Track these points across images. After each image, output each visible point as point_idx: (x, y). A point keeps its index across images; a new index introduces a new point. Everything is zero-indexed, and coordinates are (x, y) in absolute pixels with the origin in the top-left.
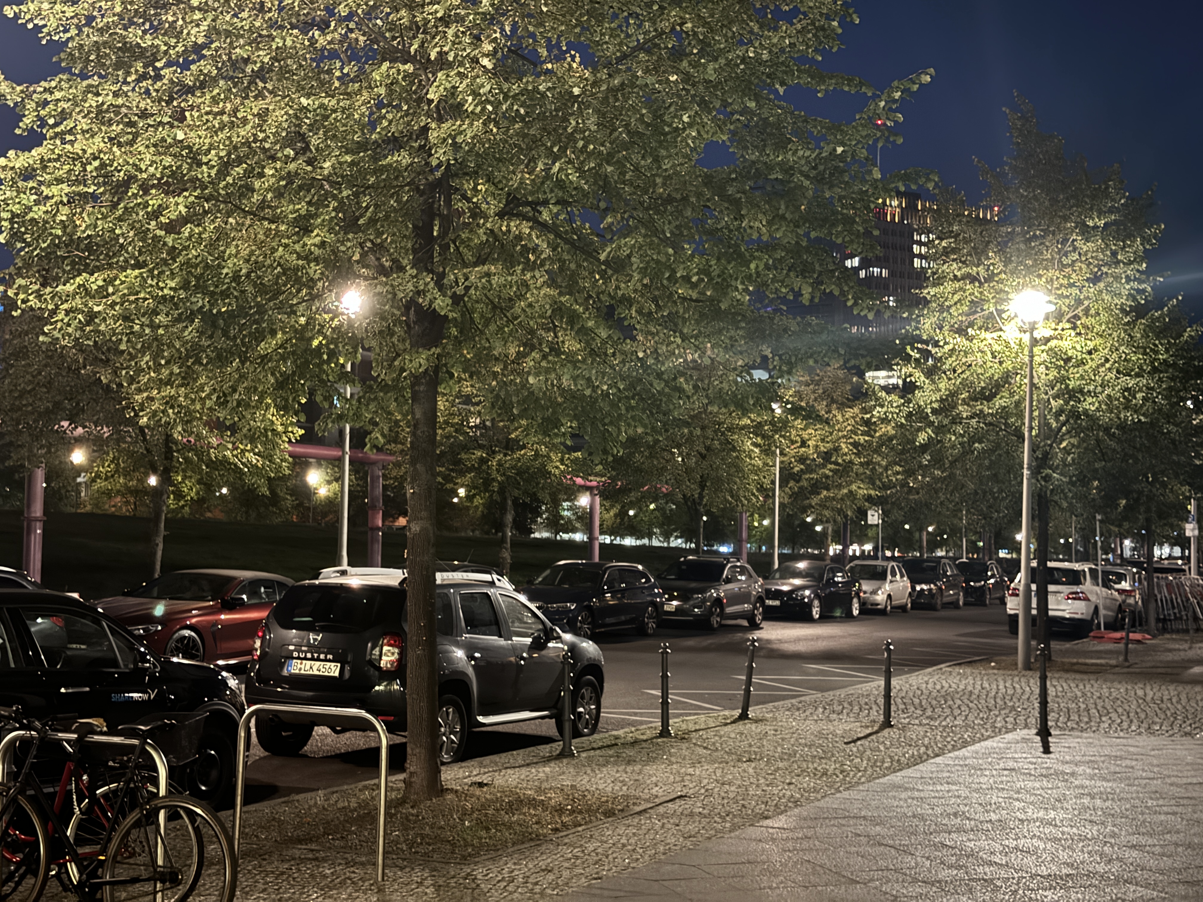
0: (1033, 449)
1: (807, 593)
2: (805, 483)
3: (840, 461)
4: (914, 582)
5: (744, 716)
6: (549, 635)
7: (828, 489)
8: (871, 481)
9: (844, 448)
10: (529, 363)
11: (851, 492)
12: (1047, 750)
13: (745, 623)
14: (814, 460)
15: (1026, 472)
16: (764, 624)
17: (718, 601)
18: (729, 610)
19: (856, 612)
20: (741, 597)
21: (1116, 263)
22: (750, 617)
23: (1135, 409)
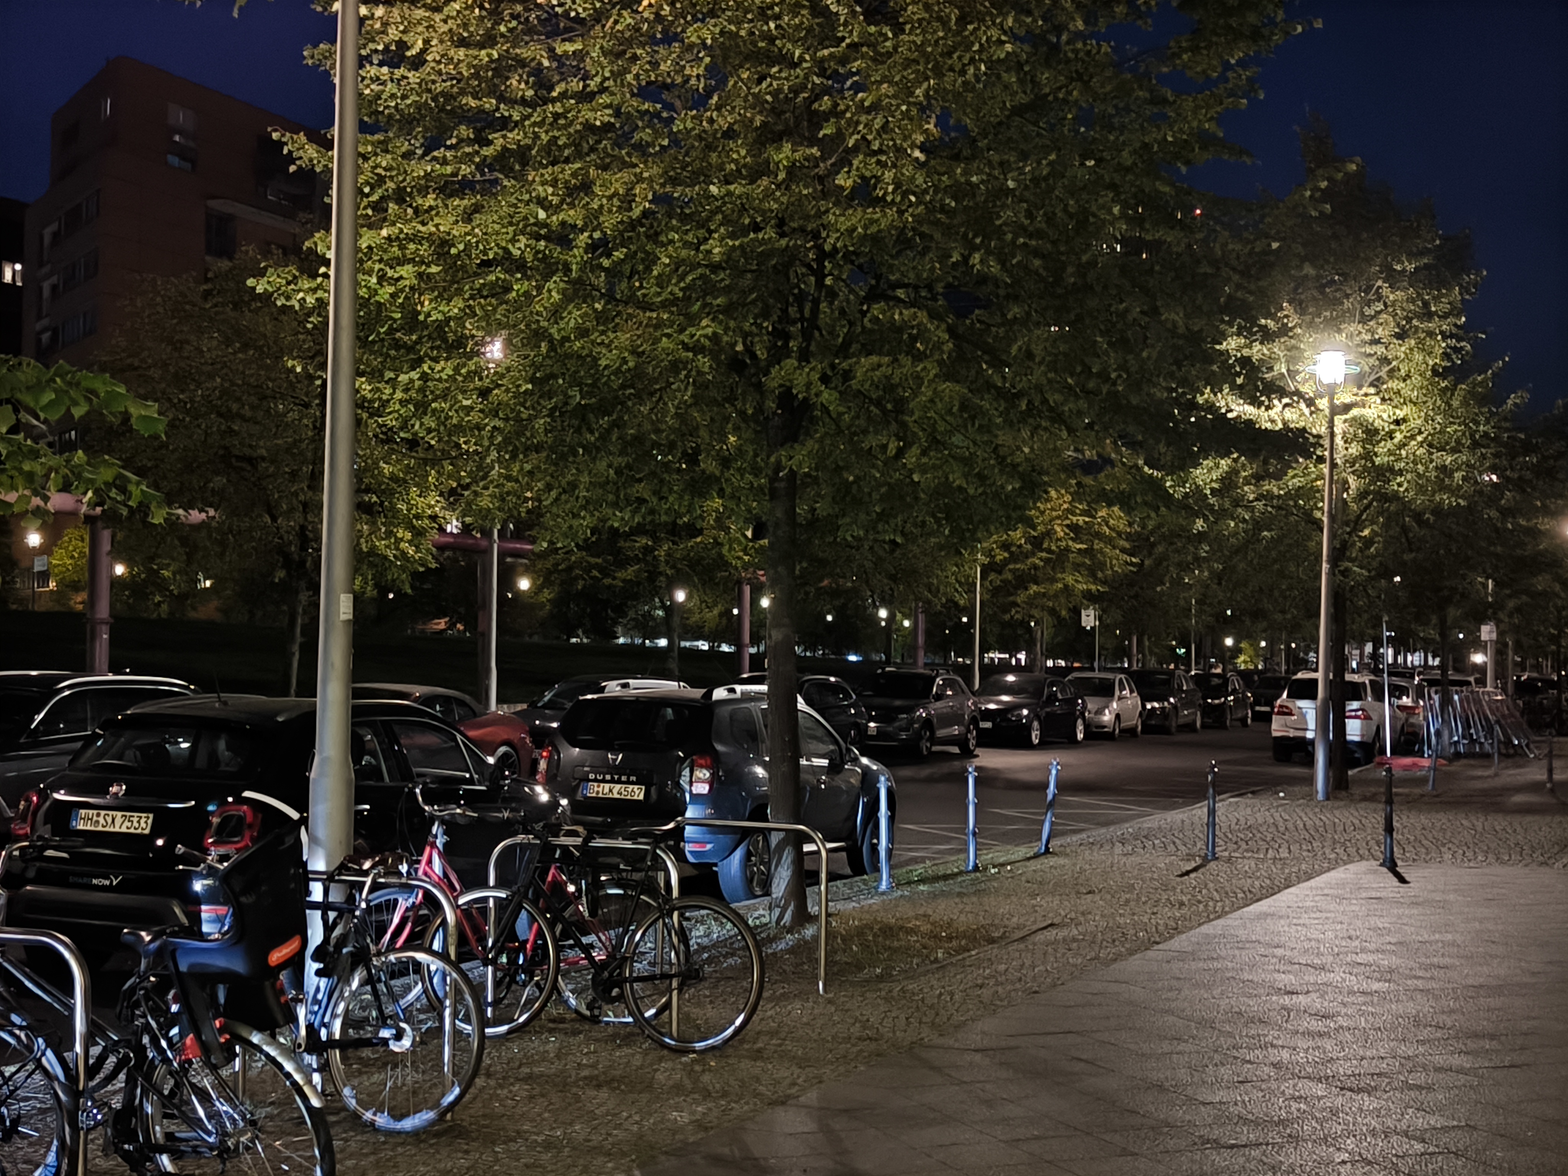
1: (1025, 712)
2: (1009, 576)
3: (1054, 548)
4: (1145, 699)
5: (1046, 850)
7: (1037, 583)
8: (1092, 573)
9: (1059, 531)
11: (1066, 586)
13: (956, 750)
14: (1020, 546)
15: (1325, 566)
16: (978, 751)
17: (928, 723)
18: (941, 733)
19: (1080, 736)
20: (953, 718)
21: (1429, 315)
22: (961, 742)
23: (1454, 491)
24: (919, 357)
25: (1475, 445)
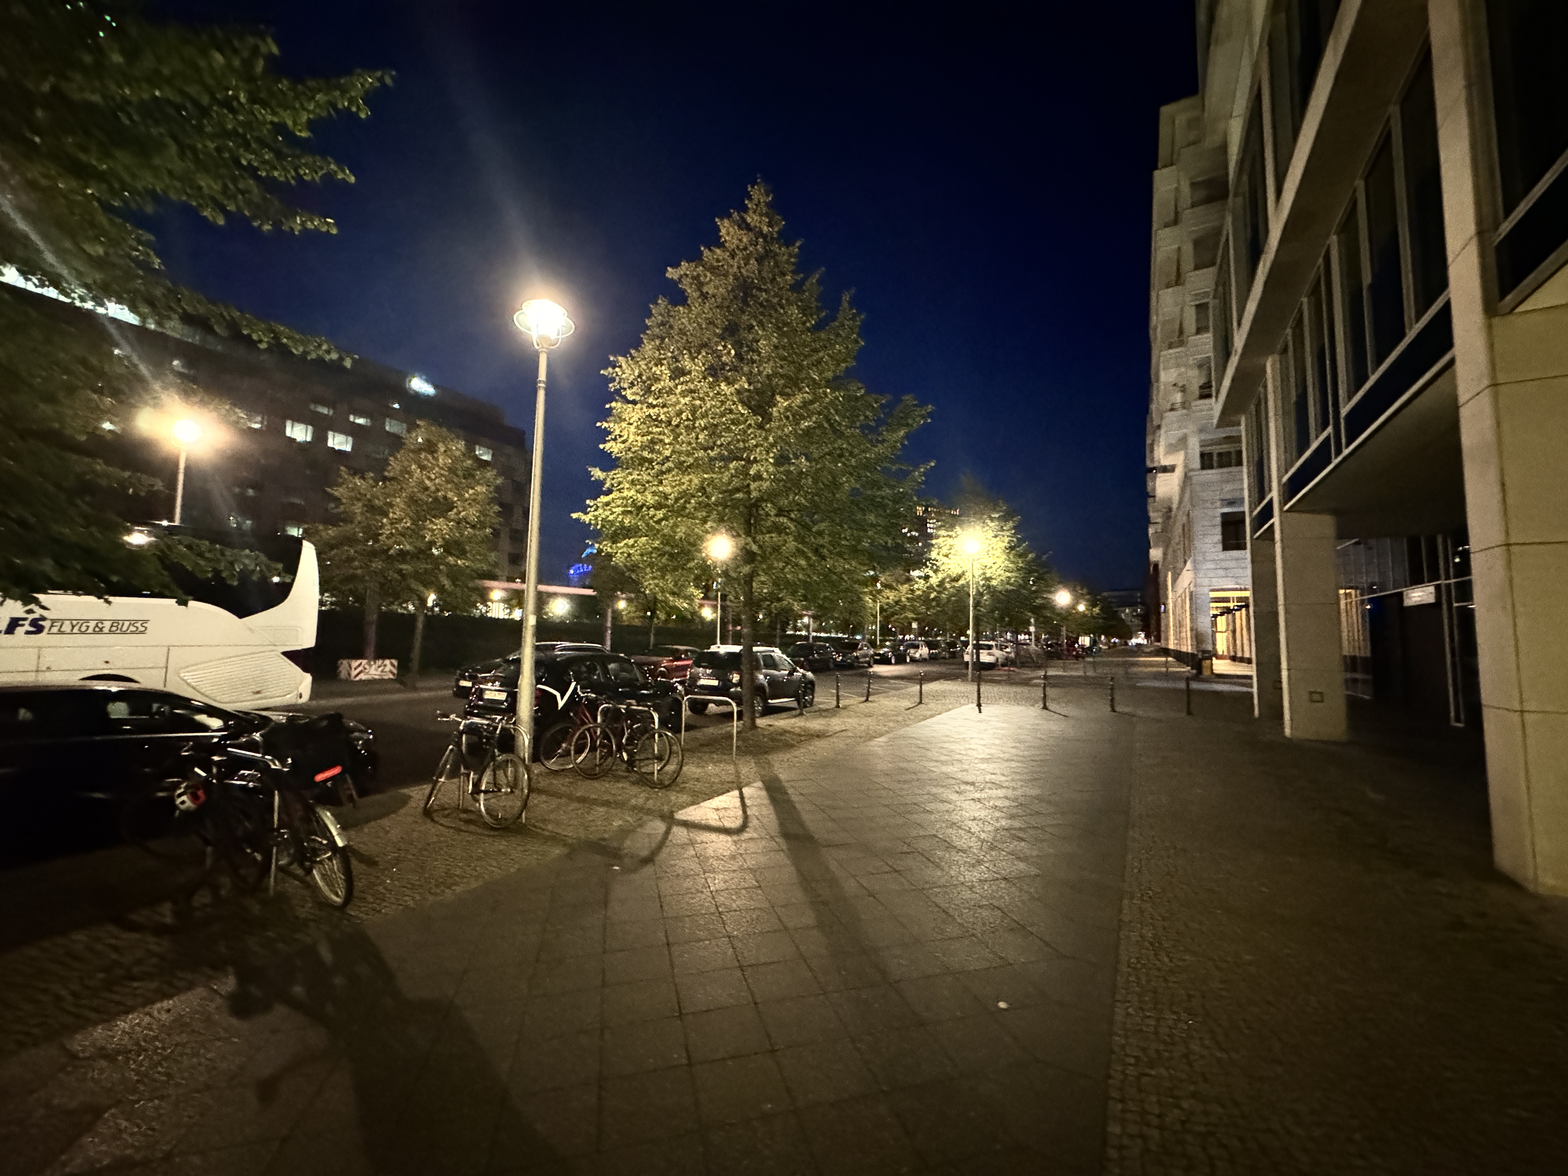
0: (974, 599)
1: (890, 654)
2: (888, 613)
3: (902, 604)
4: (930, 649)
5: (867, 700)
6: (795, 670)
7: (897, 615)
8: (913, 612)
9: (903, 599)
10: (786, 570)
11: (906, 616)
12: (980, 712)
13: (867, 665)
14: (892, 604)
15: (971, 608)
16: (874, 666)
17: (857, 657)
18: (861, 660)
19: (908, 661)
20: (865, 656)
21: (1003, 530)
22: (869, 663)
23: (1011, 585)
24: (787, 534)
25: (1018, 570)
